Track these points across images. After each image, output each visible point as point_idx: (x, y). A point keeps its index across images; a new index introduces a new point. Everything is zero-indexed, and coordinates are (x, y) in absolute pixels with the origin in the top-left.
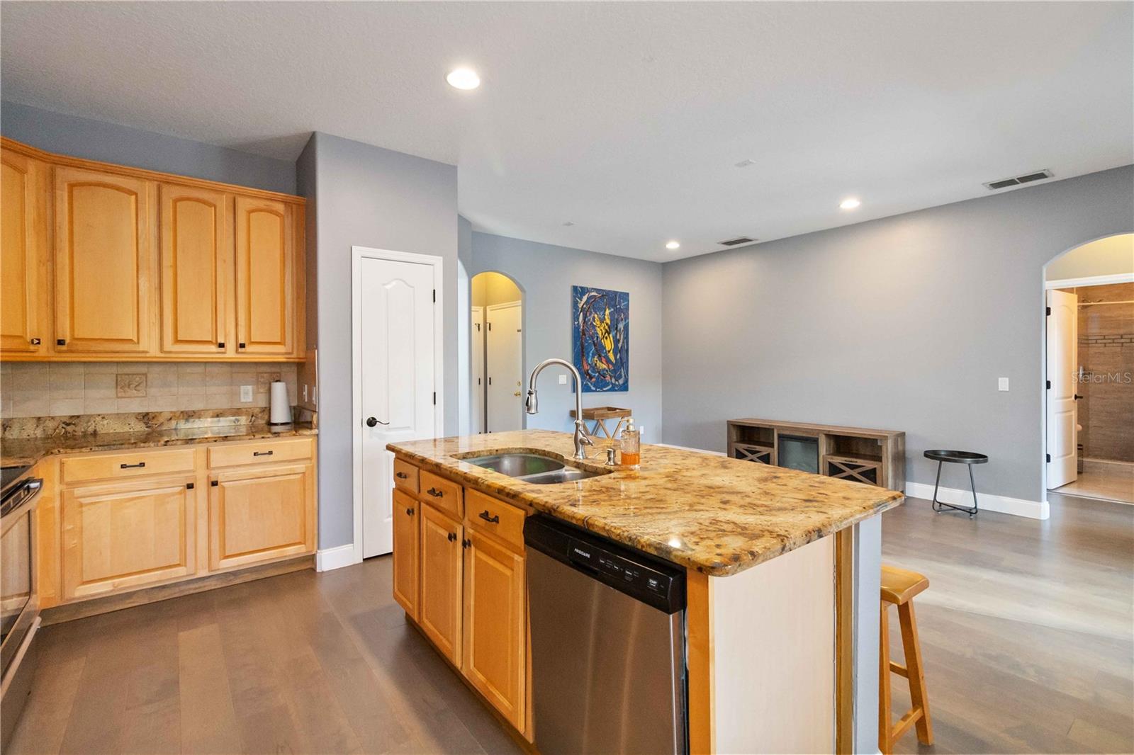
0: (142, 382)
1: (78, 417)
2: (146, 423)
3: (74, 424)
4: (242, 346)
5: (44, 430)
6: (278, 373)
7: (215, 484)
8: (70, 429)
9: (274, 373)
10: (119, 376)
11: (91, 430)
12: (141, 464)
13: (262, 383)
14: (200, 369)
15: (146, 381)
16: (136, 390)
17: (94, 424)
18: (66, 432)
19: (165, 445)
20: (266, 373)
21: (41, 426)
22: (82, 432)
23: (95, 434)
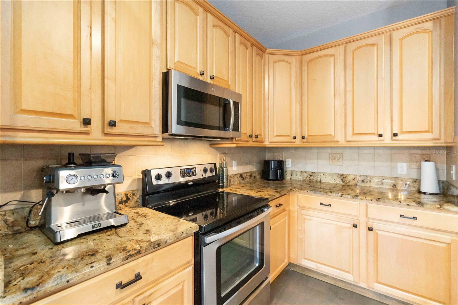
0: (340, 158)
1: (314, 173)
2: (342, 180)
3: (313, 176)
4: (395, 135)
5: (303, 177)
6: (427, 154)
7: (370, 229)
8: (312, 178)
9: (424, 154)
10: (331, 154)
11: (319, 180)
12: (329, 205)
13: (414, 161)
14: (371, 151)
15: (343, 157)
16: (338, 161)
17: (320, 177)
18: (310, 179)
19: (341, 197)
20: (418, 154)
21: (302, 175)
22: (316, 180)
23: (320, 182)
